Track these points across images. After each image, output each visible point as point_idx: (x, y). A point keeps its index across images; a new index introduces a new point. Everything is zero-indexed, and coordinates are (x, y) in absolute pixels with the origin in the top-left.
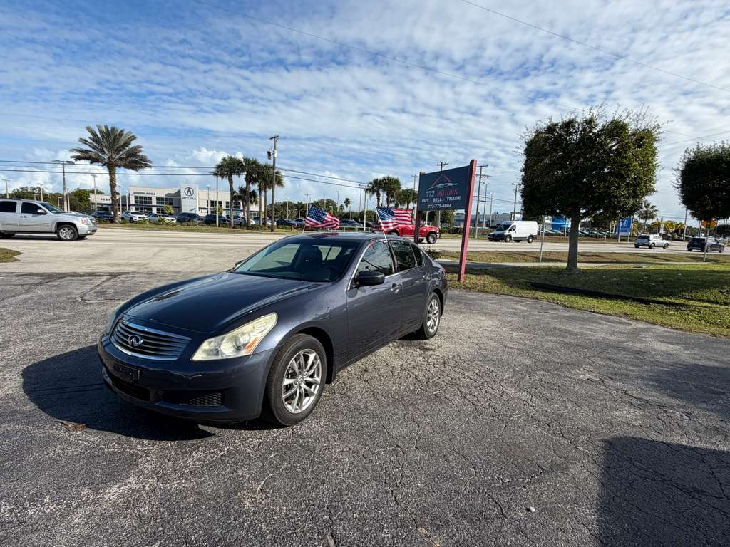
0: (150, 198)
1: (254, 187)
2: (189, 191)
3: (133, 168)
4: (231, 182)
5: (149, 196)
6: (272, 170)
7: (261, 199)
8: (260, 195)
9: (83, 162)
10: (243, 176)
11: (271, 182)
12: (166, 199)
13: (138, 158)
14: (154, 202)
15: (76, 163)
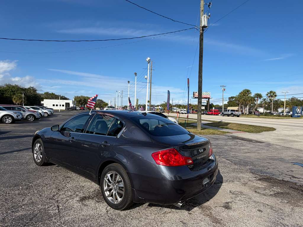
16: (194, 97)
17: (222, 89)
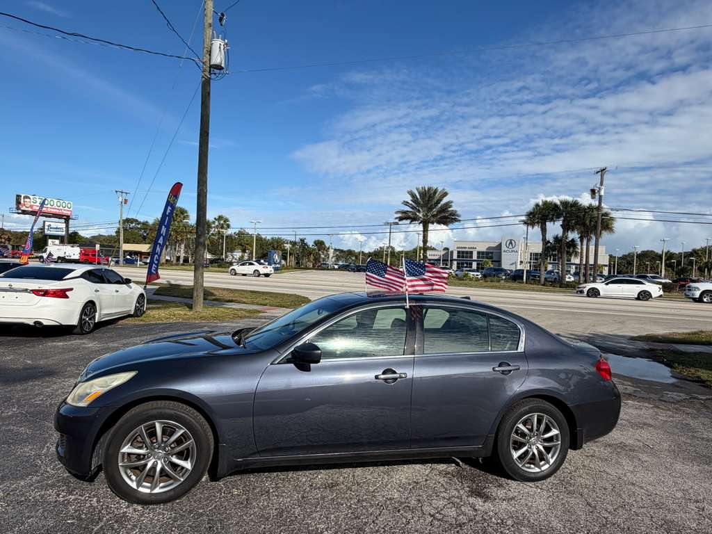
0: (471, 253)
1: (573, 235)
2: (511, 243)
3: (445, 223)
4: (544, 230)
5: (471, 250)
6: (595, 212)
7: (582, 249)
8: (582, 245)
9: (404, 221)
10: (559, 223)
11: (595, 227)
12: (487, 253)
13: (449, 213)
14: (475, 257)
15: (400, 223)
16: (18, 208)
17: (121, 200)
